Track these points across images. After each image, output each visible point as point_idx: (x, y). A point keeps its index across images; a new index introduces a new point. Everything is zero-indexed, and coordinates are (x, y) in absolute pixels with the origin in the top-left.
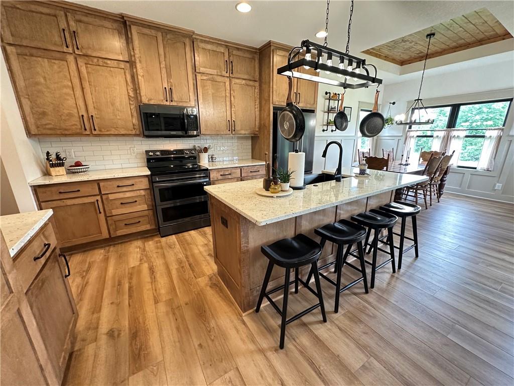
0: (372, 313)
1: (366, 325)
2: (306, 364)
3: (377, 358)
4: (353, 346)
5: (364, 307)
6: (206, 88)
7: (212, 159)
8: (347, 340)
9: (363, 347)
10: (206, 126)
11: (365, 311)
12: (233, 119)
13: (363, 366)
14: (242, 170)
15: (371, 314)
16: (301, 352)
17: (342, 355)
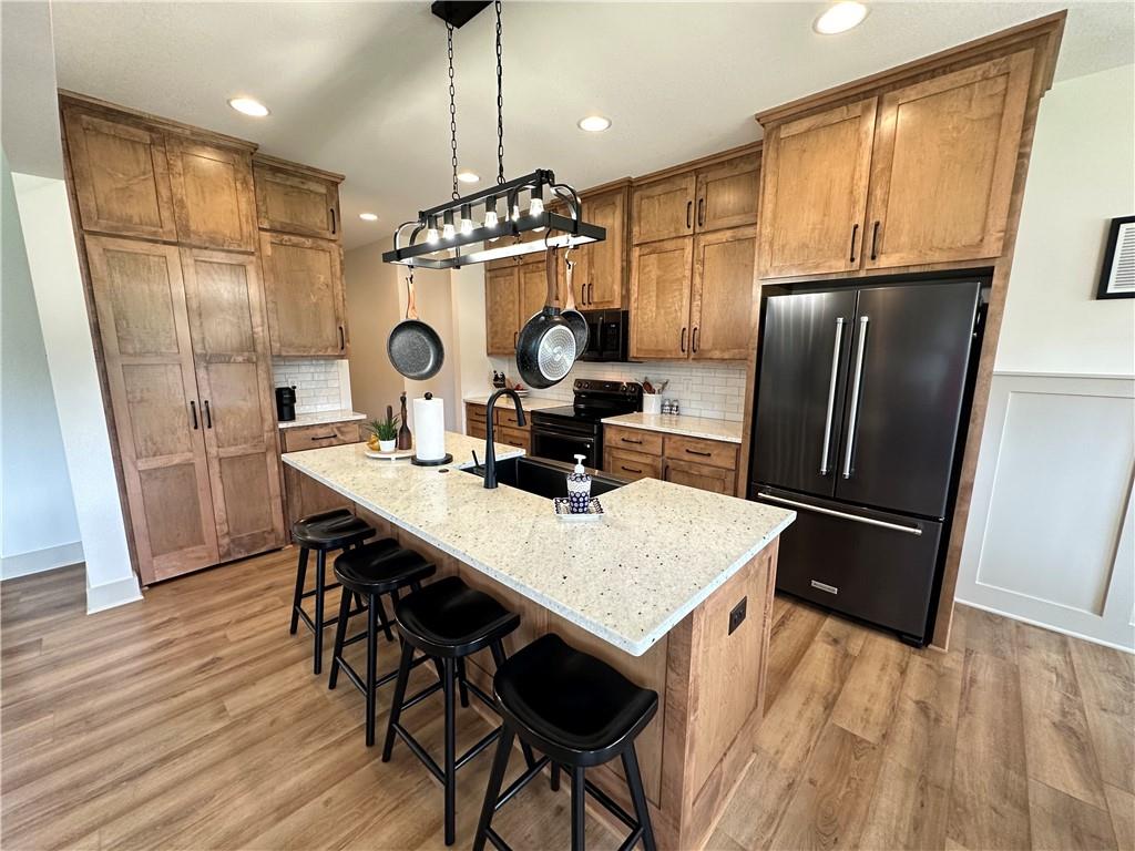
0: (311, 742)
1: (288, 726)
2: (262, 653)
3: (226, 729)
4: (260, 702)
5: (332, 732)
6: (648, 269)
7: (671, 409)
8: (271, 697)
9: (250, 716)
10: (641, 341)
11: (322, 731)
12: (695, 325)
13: (225, 710)
14: (667, 440)
15: (309, 740)
16: (279, 649)
17: (253, 688)
